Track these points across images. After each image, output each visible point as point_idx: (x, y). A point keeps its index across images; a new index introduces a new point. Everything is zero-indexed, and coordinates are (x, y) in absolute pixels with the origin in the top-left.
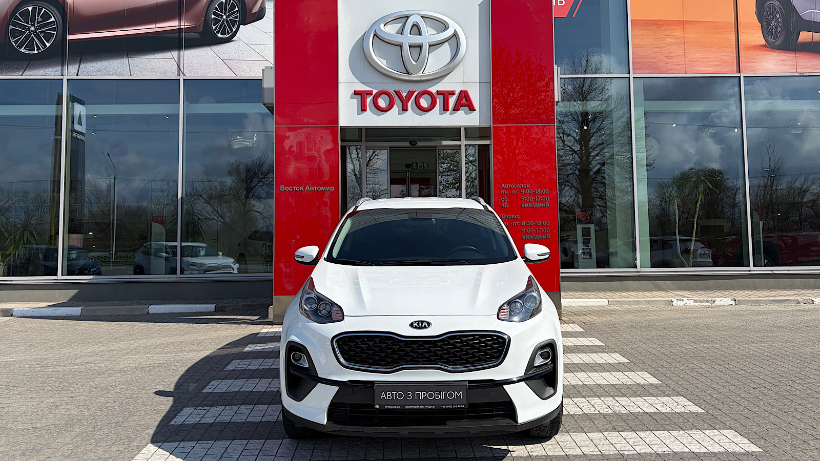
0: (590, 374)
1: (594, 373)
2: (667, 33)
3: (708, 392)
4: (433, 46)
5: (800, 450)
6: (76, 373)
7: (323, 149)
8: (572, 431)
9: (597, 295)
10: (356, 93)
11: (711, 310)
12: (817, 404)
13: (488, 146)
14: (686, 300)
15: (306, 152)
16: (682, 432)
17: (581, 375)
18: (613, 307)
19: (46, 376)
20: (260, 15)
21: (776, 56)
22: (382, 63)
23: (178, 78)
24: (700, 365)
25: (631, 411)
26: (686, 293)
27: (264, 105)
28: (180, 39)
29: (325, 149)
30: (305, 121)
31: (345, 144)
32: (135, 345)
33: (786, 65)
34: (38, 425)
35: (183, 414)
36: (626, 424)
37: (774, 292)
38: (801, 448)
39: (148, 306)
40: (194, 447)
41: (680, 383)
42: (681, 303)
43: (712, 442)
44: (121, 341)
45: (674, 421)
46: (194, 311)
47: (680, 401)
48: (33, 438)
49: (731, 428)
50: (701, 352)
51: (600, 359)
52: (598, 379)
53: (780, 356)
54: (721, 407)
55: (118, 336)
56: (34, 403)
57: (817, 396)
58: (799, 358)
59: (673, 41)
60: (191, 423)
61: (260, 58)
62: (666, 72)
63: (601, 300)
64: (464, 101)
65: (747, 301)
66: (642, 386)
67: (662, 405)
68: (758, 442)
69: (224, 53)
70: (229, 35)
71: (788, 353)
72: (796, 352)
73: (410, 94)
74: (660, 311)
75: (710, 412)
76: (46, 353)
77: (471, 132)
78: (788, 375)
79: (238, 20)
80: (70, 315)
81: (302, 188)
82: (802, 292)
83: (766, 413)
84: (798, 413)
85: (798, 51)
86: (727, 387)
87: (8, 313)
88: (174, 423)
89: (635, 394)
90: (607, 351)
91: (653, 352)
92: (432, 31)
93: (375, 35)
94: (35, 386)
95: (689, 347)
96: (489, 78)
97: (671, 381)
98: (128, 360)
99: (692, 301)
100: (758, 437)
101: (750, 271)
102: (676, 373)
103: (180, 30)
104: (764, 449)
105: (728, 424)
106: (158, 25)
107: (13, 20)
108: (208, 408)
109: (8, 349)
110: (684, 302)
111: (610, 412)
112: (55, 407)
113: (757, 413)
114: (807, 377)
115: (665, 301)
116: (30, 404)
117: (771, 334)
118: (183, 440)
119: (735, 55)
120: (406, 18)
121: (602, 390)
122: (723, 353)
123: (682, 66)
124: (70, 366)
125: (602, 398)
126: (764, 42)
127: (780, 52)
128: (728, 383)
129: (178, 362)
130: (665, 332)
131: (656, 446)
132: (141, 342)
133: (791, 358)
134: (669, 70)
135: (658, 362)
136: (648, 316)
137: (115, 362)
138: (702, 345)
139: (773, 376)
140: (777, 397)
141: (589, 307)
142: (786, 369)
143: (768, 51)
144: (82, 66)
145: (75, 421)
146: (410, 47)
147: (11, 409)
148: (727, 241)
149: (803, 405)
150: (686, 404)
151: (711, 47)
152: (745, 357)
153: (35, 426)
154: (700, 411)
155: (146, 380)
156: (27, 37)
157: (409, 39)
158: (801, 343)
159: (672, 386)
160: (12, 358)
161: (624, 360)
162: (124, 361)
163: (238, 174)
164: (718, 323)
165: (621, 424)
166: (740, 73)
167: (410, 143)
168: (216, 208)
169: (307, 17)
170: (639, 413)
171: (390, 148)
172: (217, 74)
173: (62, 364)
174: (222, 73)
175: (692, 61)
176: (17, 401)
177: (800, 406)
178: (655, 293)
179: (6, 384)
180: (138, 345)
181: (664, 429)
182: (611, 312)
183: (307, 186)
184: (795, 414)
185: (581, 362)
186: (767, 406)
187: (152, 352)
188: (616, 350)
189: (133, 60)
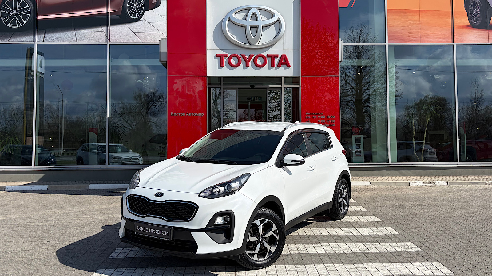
0: (357, 229)
1: (360, 228)
2: (409, 17)
3: (426, 239)
4: (265, 27)
5: (477, 274)
6: (49, 227)
7: (197, 90)
8: (346, 262)
9: (364, 179)
10: (217, 56)
11: (433, 188)
12: (490, 247)
13: (298, 88)
14: (418, 182)
15: (187, 92)
16: (409, 263)
17: (352, 229)
18: (373, 186)
19: (31, 229)
20: (157, 5)
21: (476, 32)
22: (233, 37)
23: (106, 43)
24: (423, 223)
25: (381, 251)
26: (418, 178)
27: (161, 62)
28: (107, 19)
29: (198, 90)
30: (186, 73)
31: (210, 86)
32: (83, 209)
33: (482, 38)
34: (30, 259)
35: (116, 252)
36: (377, 259)
37: (471, 178)
38: (478, 273)
39: (89, 185)
40: (124, 271)
41: (410, 234)
42: (415, 184)
43: (426, 269)
44: (74, 207)
45: (405, 257)
46: (117, 188)
47: (409, 245)
48: (28, 266)
49: (437, 261)
50: (424, 215)
51: (364, 219)
52: (362, 231)
53: (471, 217)
54: (433, 248)
55: (72, 203)
56: (26, 245)
57: (490, 242)
58: (482, 219)
59: (413, 23)
60: (121, 257)
61: (157, 31)
62: (409, 42)
63: (366, 182)
64: (284, 61)
65: (455, 183)
66: (388, 236)
67: (399, 247)
68: (453, 269)
69: (135, 28)
70: (138, 17)
71: (476, 216)
72: (481, 215)
73: (251, 56)
74: (402, 189)
75: (427, 251)
76: (29, 214)
77: (287, 80)
78: (475, 229)
79: (143, 7)
80: (41, 190)
81: (184, 114)
82: (489, 177)
83: (459, 252)
84: (478, 252)
85: (489, 29)
86: (438, 237)
87: (3, 189)
88: (111, 257)
89: (384, 241)
90: (368, 214)
91: (395, 215)
92: (264, 18)
93: (229, 20)
94: (25, 235)
95: (418, 212)
96: (299, 47)
97: (405, 233)
98: (80, 218)
99: (422, 183)
100: (453, 266)
101: (457, 164)
102: (409, 228)
103: (107, 14)
104: (456, 273)
105: (436, 258)
106: (93, 11)
107: (3, 6)
108: (131, 248)
109: (5, 211)
110: (417, 184)
111: (368, 251)
112: (39, 247)
113: (454, 252)
114: (486, 231)
115: (405, 183)
116: (23, 245)
117: (467, 204)
118: (118, 268)
119: (451, 32)
120: (248, 10)
121: (364, 239)
122: (437, 215)
123: (418, 38)
124: (45, 222)
125: (364, 243)
126: (469, 24)
127: (478, 30)
128: (438, 234)
129: (110, 220)
130: (404, 202)
131: (394, 271)
132: (87, 208)
133: (477, 219)
134: (410, 41)
135: (398, 221)
136: (394, 192)
137: (72, 220)
138: (425, 211)
139: (466, 230)
140: (466, 243)
141: (359, 186)
142: (474, 226)
143: (471, 29)
144: (46, 35)
145: (52, 256)
146: (250, 27)
147: (12, 249)
148: (444, 146)
149: (481, 247)
150: (413, 247)
151: (436, 27)
152: (450, 218)
153: (28, 259)
154: (421, 251)
155: (92, 231)
156: (12, 17)
157: (250, 22)
158: (485, 210)
159: (405, 236)
160: (9, 217)
161: (378, 220)
162: (77, 219)
163: (141, 99)
164: (436, 197)
165: (374, 259)
166: (454, 43)
167: (251, 86)
168: (127, 120)
169: (187, 8)
170: (385, 252)
171: (238, 89)
172: (131, 42)
173: (40, 221)
174: (133, 41)
175: (424, 35)
176: (15, 244)
177: (480, 248)
178: (399, 177)
179: (8, 233)
180: (85, 209)
181: (399, 262)
182: (372, 190)
183: (188, 113)
184: (476, 253)
185: (353, 221)
186: (460, 248)
187: (93, 214)
188: (374, 214)
189: (78, 32)
